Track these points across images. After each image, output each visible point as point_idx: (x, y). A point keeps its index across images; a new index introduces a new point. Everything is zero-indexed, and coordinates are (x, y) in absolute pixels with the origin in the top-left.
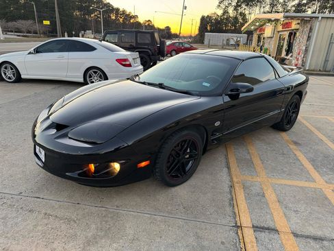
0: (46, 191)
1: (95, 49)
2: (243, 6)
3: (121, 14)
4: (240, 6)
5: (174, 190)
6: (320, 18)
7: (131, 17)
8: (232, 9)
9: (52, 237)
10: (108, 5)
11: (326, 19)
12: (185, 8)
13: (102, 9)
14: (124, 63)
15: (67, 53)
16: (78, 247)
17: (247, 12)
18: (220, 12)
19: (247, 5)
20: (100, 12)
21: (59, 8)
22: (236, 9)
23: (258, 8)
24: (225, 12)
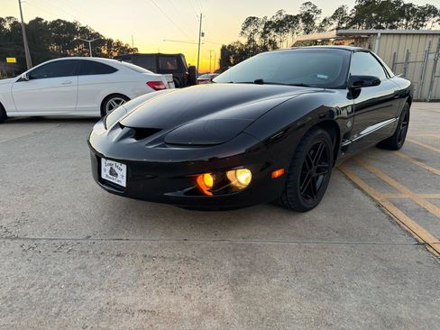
0: (126, 232)
1: (116, 70)
2: (272, 32)
3: (115, 47)
4: (268, 32)
5: (307, 215)
6: (379, 35)
7: (129, 51)
8: (259, 36)
9: (174, 282)
10: (97, 35)
11: (385, 36)
12: (203, 35)
13: (89, 39)
14: (157, 87)
15: (76, 77)
16: (222, 288)
17: (278, 40)
18: (244, 41)
19: (276, 31)
20: (86, 44)
21: (28, 40)
22: (263, 36)
23: (290, 33)
24: (251, 41)
